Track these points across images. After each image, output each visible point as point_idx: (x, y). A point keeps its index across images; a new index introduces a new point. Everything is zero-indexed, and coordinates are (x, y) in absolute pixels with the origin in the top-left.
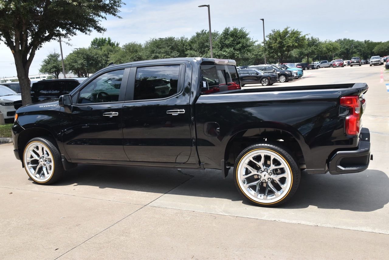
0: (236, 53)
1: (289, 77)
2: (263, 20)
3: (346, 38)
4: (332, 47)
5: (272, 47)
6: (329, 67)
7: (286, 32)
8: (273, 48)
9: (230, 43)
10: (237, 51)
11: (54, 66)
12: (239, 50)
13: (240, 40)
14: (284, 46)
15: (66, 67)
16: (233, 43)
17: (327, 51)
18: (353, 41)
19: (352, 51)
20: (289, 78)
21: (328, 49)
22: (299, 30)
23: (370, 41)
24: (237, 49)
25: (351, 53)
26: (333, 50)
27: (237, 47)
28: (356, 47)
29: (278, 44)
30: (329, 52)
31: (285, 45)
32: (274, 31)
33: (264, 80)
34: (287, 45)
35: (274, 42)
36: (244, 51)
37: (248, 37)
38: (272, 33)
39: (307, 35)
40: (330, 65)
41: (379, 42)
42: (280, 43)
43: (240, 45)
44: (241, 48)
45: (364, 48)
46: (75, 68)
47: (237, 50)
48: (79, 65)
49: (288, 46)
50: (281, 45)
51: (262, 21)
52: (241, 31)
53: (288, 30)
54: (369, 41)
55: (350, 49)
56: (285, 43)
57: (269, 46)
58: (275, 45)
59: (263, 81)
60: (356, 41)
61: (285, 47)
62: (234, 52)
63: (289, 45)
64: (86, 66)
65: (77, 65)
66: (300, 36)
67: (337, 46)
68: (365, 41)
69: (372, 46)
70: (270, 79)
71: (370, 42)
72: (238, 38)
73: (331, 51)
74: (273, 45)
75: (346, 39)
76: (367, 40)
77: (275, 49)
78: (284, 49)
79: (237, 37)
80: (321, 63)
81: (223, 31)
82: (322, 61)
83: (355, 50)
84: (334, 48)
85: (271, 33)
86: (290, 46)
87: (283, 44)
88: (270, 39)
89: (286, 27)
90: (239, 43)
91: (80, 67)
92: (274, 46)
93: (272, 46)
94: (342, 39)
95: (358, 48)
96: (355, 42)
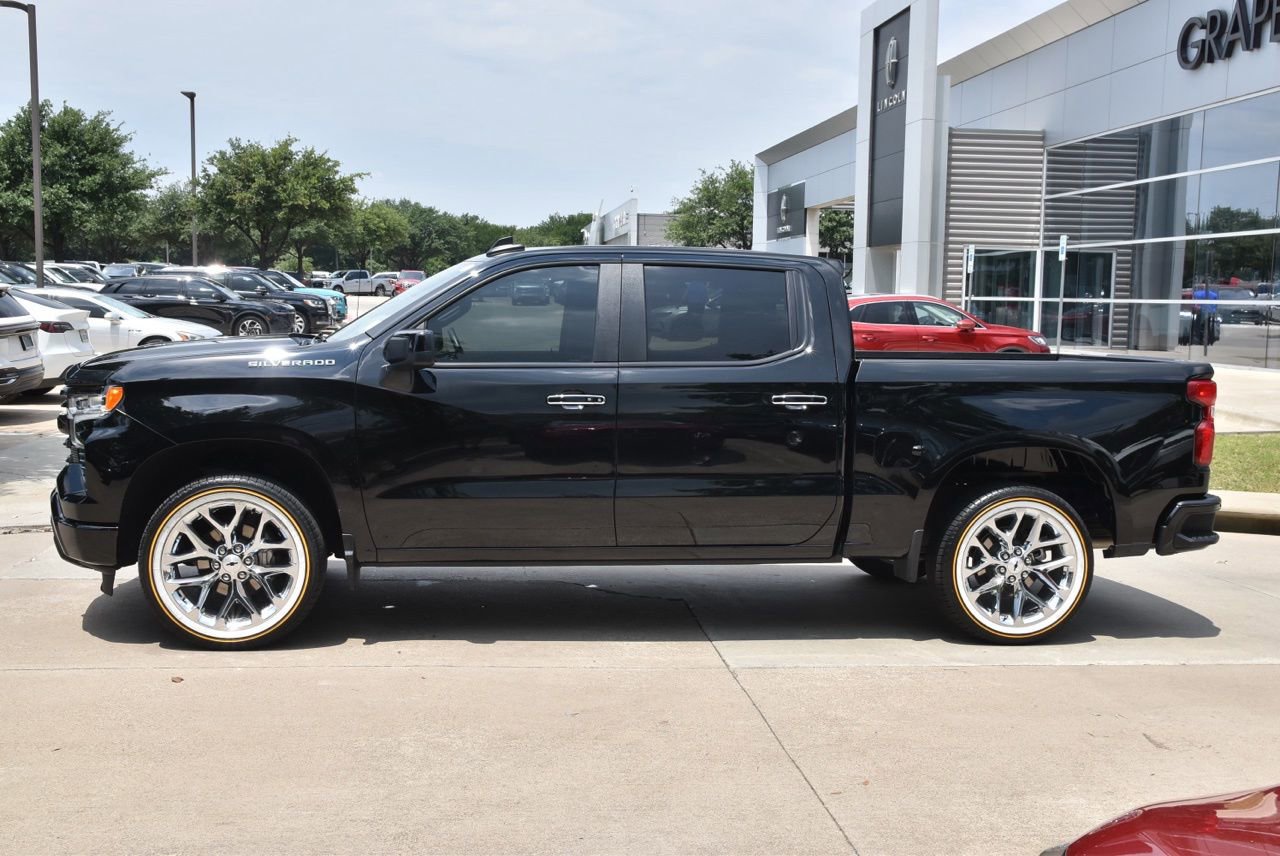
0: (78, 209)
1: (320, 320)
2: (191, 96)
3: (407, 199)
4: (382, 225)
5: (231, 203)
6: (374, 294)
7: (284, 155)
8: (237, 206)
9: (53, 165)
10: (84, 202)
12: (93, 196)
13: (96, 159)
14: (278, 205)
16: (63, 167)
17: (367, 238)
18: (431, 210)
19: (430, 245)
20: (318, 323)
21: (370, 232)
22: (331, 156)
23: (480, 217)
24: (83, 193)
25: (426, 251)
26: (386, 235)
27: (82, 185)
28: (442, 234)
29: (257, 194)
30: (372, 242)
31: (283, 201)
32: (235, 146)
33: (247, 323)
34: (290, 203)
35: (239, 185)
36: (112, 205)
37: (125, 149)
38: (229, 151)
39: (359, 175)
40: (377, 288)
41: (509, 225)
42: (267, 192)
43: (98, 178)
44: (97, 191)
45: (465, 240)
47: (83, 195)
49: (294, 209)
50: (269, 202)
51: (189, 100)
52: (96, 123)
53: (293, 148)
54: (477, 218)
55: (422, 239)
56: (283, 196)
57: (218, 198)
58: (243, 197)
59: (244, 327)
60: (441, 213)
61: (280, 208)
62: (70, 203)
63: (297, 205)
66: (337, 177)
67: (400, 224)
68: (465, 216)
69: (488, 237)
70: (272, 322)
71: (478, 221)
72: (87, 149)
73: (379, 238)
74: (237, 197)
75: (409, 202)
76: (471, 214)
77: (242, 212)
78: (280, 215)
79: (84, 144)
80: (347, 279)
81: (19, 111)
82: (349, 272)
83: (437, 243)
84: (388, 229)
85: (223, 150)
86: (300, 208)
87: (274, 198)
88: (221, 171)
89: (283, 138)
90: (92, 170)
92: (242, 200)
93: (234, 198)
94: (394, 201)
95: (449, 238)
96: (439, 217)
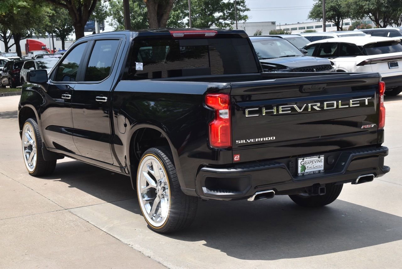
11: (332, 7)
15: (350, 8)
46: (364, 11)
48: (373, 4)
64: (385, 6)
65: (369, 5)
91: (373, 8)
